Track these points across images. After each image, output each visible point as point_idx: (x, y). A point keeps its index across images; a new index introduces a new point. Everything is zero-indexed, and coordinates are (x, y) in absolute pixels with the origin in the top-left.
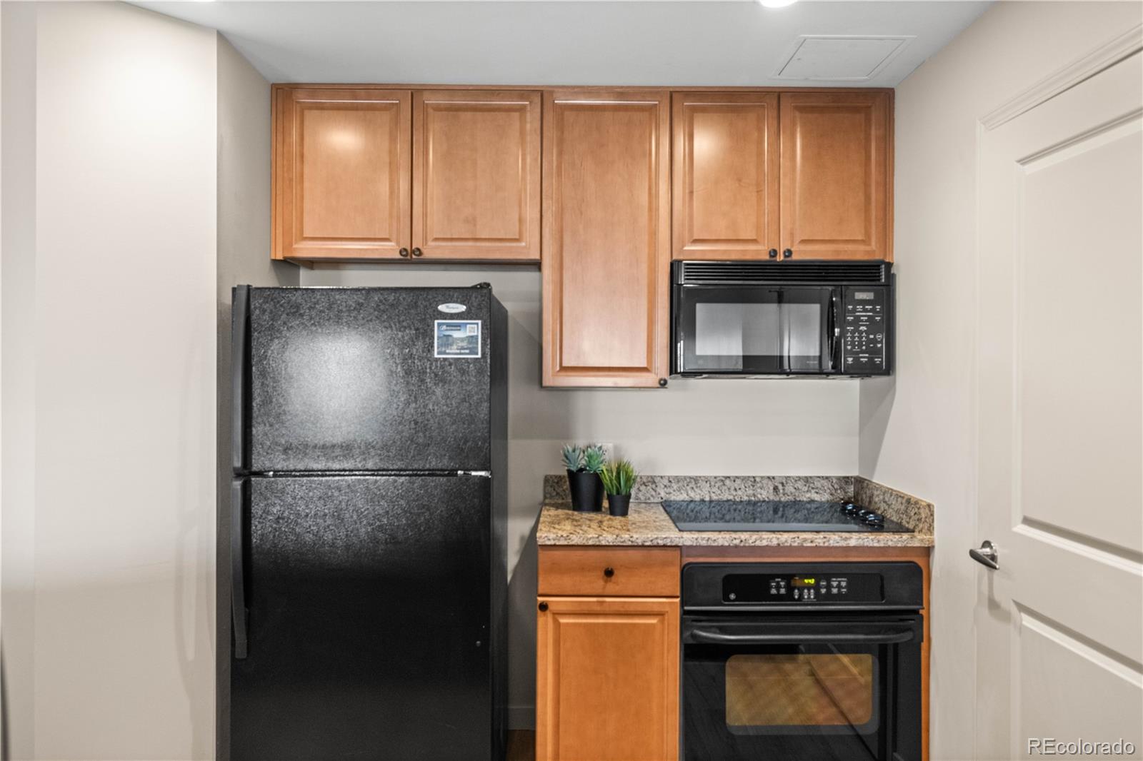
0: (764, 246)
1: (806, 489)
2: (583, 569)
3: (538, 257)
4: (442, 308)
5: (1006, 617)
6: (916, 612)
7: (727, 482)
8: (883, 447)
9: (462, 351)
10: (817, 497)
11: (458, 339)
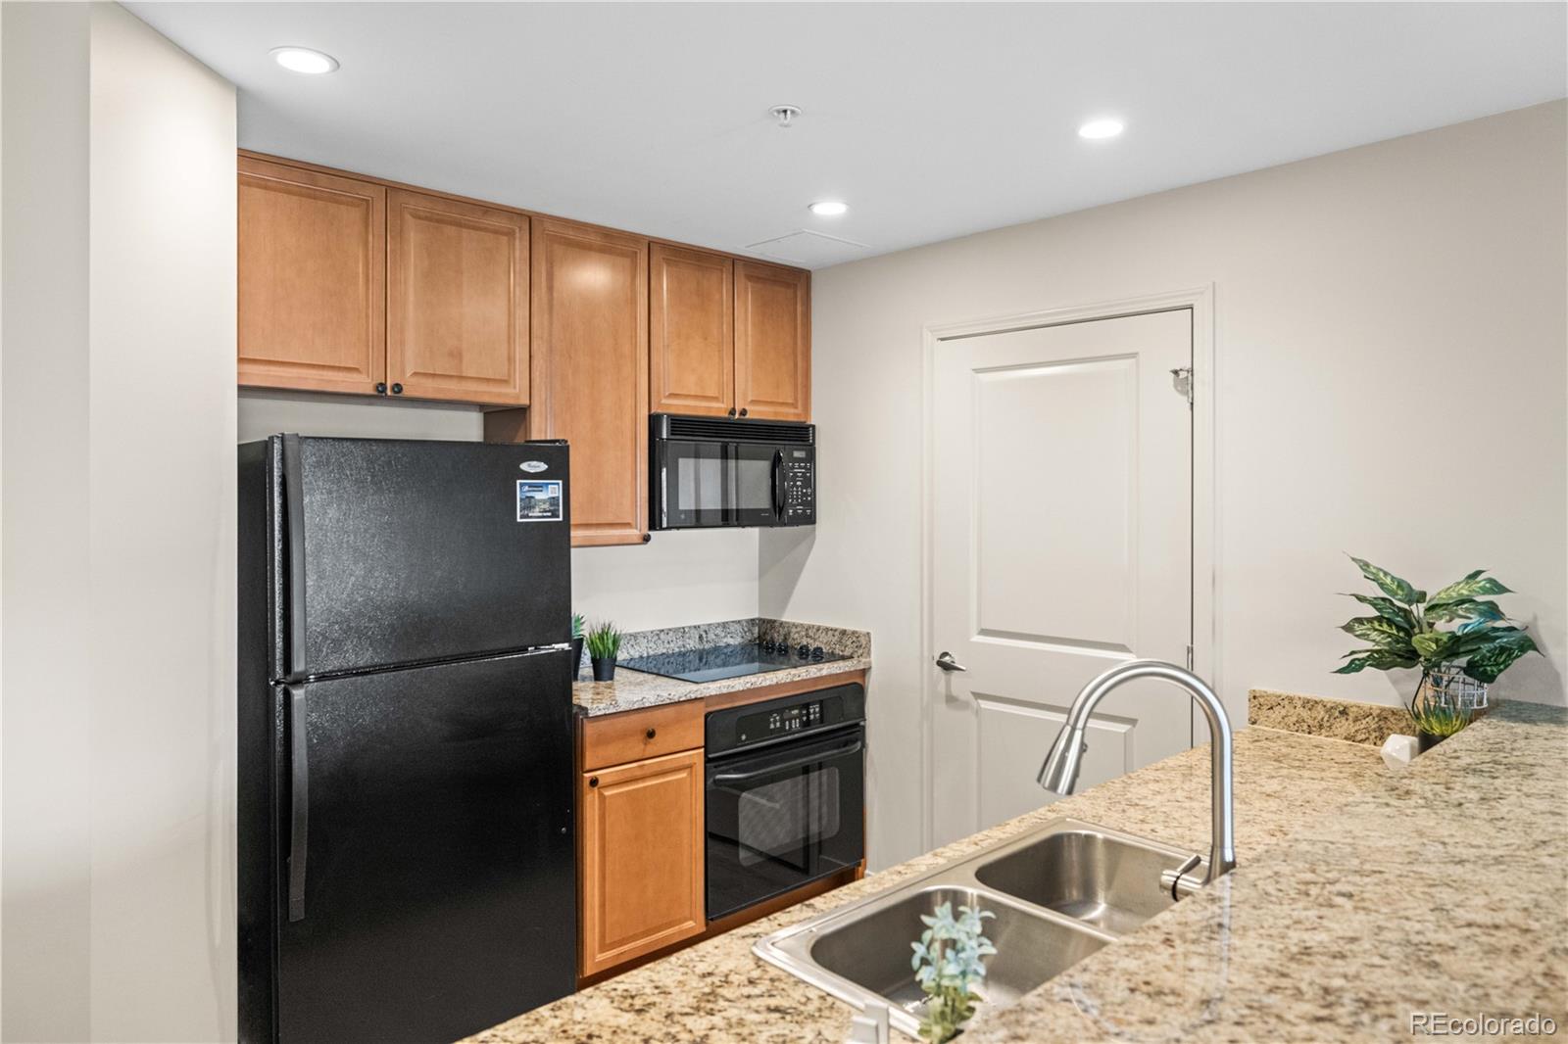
0: (723, 402)
1: (723, 634)
2: (624, 736)
3: (528, 402)
4: (524, 466)
5: (966, 705)
6: (857, 725)
7: (662, 636)
8: (797, 588)
9: (545, 514)
10: (731, 641)
11: (540, 501)
